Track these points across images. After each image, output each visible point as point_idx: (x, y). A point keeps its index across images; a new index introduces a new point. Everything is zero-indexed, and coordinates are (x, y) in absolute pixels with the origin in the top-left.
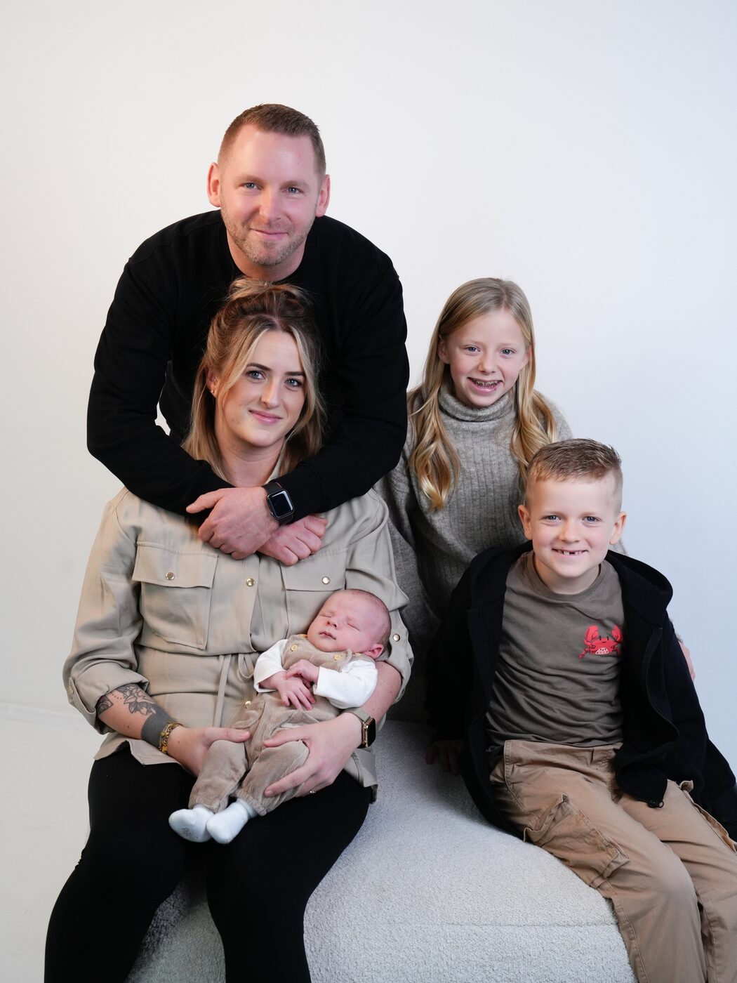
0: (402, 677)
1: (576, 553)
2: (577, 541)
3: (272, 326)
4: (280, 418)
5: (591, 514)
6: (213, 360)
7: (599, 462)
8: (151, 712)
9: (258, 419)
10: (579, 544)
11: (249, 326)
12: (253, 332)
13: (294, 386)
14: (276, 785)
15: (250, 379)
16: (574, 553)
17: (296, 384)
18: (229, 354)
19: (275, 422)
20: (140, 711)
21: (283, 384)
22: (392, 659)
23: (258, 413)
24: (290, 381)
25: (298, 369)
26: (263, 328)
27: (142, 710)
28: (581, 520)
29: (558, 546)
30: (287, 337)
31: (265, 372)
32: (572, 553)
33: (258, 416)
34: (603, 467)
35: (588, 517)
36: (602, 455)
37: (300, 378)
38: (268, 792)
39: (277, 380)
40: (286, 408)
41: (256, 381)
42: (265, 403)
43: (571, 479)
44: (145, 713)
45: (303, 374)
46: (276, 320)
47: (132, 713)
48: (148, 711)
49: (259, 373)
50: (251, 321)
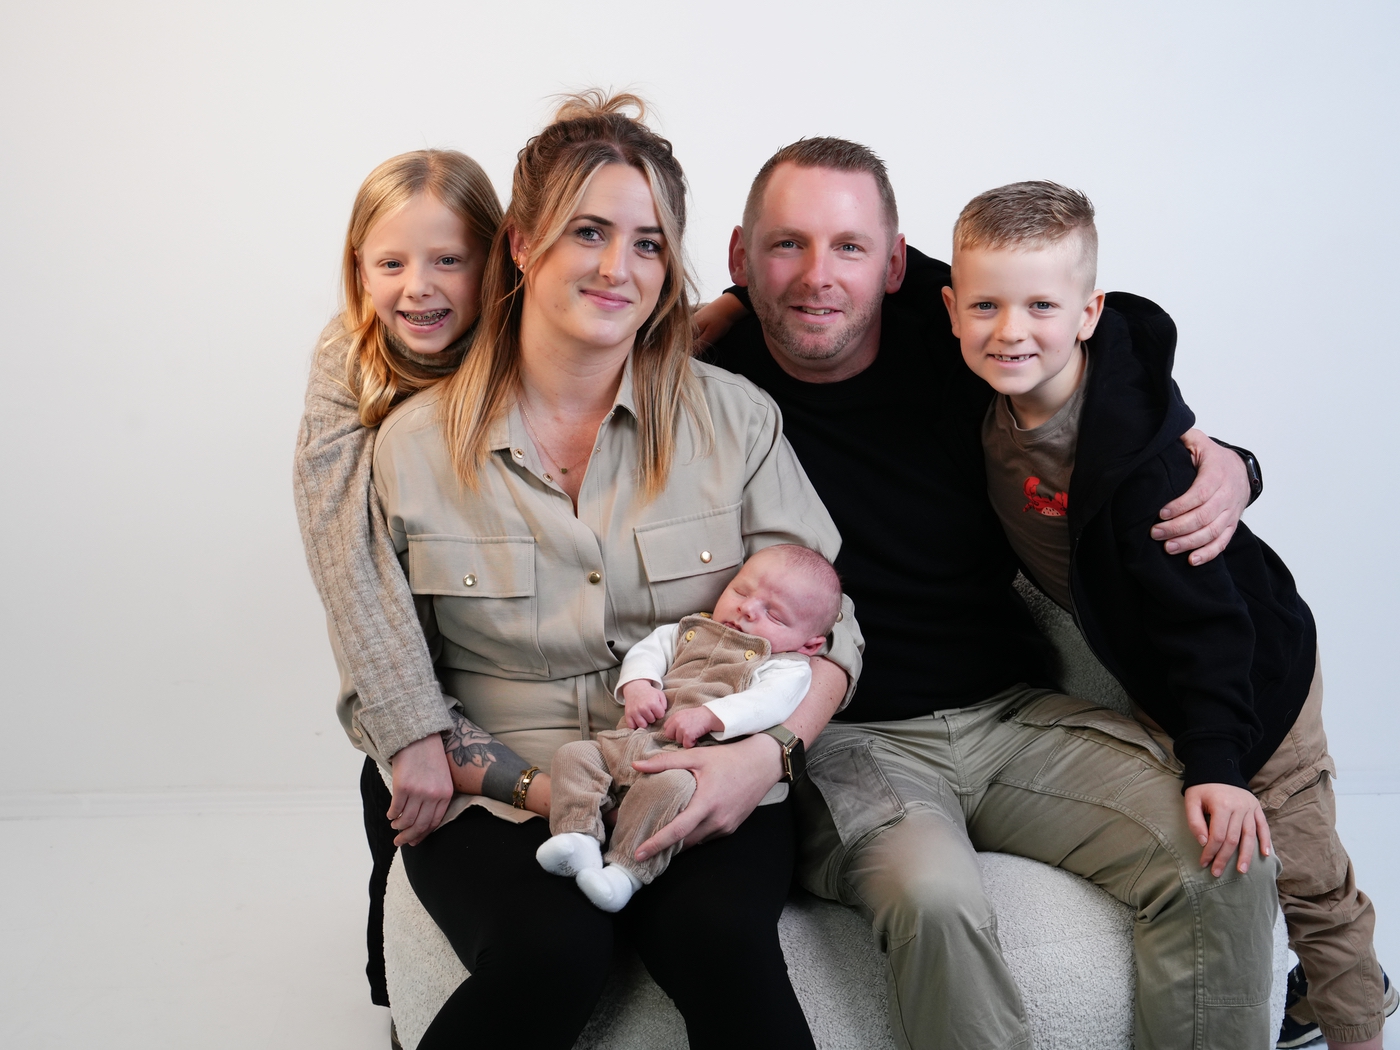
0: (849, 677)
1: (1022, 358)
2: (1020, 341)
3: (612, 158)
4: (629, 302)
5: (1045, 297)
6: (521, 215)
7: (1055, 218)
8: (489, 760)
9: (595, 303)
10: (1024, 343)
11: (577, 158)
12: (583, 165)
13: (648, 251)
14: (650, 842)
15: (581, 240)
16: (1017, 358)
17: (651, 247)
18: (544, 202)
19: (622, 307)
20: (471, 761)
21: (632, 248)
22: (834, 653)
23: (595, 294)
24: (642, 244)
25: (652, 223)
26: (597, 161)
27: (474, 760)
28: (1028, 308)
29: (993, 348)
30: (633, 173)
31: (604, 227)
32: (1014, 358)
33: (595, 299)
34: (1061, 224)
35: (1039, 303)
36: (1061, 206)
37: (656, 237)
38: (641, 854)
39: (623, 242)
40: (637, 283)
41: (589, 243)
42: (605, 276)
43: (1010, 246)
44: (480, 763)
45: (660, 230)
46: (617, 148)
47: (461, 765)
48: (485, 760)
49: (594, 231)
50: (578, 151)
